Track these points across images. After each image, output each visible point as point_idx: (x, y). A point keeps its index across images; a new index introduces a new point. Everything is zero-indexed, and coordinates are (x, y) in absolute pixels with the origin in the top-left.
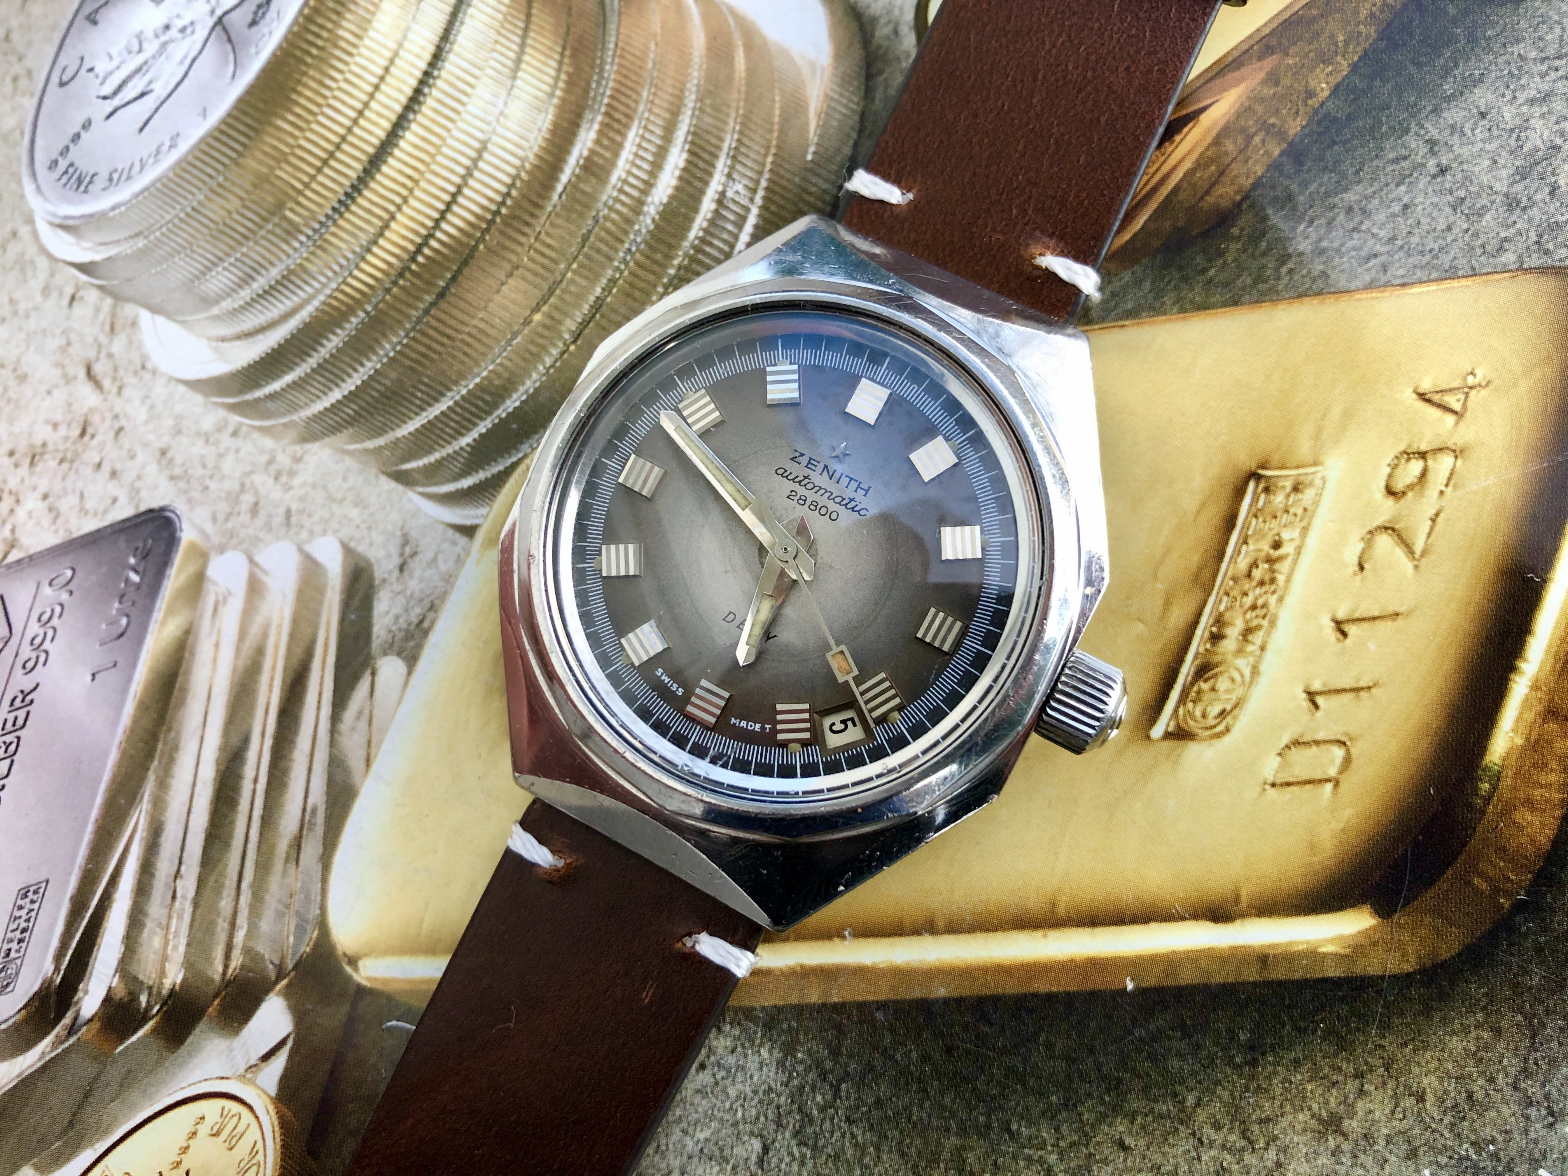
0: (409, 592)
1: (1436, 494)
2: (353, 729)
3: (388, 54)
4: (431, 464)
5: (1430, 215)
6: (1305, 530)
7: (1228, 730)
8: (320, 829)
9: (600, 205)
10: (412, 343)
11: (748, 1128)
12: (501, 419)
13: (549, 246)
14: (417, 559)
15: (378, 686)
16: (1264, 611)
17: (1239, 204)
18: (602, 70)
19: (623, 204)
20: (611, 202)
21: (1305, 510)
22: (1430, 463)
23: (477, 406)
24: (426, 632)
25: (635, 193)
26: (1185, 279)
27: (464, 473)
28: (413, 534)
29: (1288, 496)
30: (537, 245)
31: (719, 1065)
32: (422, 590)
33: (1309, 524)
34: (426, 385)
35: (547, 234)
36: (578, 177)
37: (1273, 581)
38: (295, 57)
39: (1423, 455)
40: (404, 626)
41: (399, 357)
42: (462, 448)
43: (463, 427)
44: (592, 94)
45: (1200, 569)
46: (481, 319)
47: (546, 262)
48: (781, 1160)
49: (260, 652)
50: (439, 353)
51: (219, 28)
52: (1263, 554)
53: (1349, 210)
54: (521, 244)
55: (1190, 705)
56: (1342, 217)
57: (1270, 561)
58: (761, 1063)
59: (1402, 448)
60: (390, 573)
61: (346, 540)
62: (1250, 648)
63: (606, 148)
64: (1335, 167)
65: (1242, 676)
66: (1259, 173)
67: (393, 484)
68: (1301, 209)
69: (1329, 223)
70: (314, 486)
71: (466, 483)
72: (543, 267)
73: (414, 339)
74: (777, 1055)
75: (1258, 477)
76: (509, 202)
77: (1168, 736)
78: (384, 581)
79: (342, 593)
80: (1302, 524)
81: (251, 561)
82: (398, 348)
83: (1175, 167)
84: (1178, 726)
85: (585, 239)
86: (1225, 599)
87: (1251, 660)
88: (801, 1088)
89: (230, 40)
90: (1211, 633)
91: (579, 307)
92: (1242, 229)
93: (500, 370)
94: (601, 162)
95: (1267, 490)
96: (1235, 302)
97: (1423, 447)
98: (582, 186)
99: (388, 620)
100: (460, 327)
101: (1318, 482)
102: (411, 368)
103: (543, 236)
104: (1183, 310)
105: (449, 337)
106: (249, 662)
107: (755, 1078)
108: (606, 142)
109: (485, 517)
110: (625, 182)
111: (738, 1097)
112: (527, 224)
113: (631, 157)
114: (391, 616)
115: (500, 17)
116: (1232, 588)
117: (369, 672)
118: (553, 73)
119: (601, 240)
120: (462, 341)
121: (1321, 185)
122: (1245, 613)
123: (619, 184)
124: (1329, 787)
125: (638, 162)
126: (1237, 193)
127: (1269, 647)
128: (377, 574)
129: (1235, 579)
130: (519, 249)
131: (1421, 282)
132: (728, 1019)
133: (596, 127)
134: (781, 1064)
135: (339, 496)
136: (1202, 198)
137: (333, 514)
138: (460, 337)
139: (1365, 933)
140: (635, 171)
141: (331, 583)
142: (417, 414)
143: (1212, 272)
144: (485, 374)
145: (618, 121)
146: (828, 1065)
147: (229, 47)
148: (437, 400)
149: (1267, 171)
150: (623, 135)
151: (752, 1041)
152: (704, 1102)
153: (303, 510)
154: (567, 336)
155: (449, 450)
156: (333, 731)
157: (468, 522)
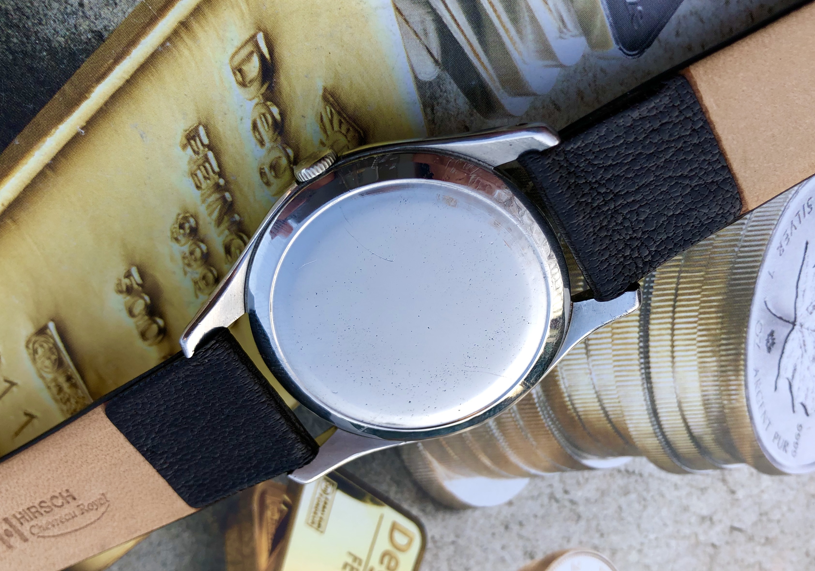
2: (423, 22)
3: (677, 364)
15: (429, 56)
17: (224, 533)
24: (425, 106)
31: (74, 13)
38: (733, 333)
44: (549, 408)
49: (515, 20)
51: (792, 320)
53: (183, 553)
55: (51, 346)
56: (183, 550)
58: (58, 32)
60: (472, 121)
62: (54, 384)
68: (200, 545)
69: (185, 546)
74: (54, 44)
77: (46, 327)
78: (472, 115)
79: (491, 90)
81: (562, 65)
83: (261, 532)
84: (46, 334)
87: (48, 380)
88: (28, 38)
89: (781, 318)
90: (73, 379)
99: (452, 96)
106: (517, 9)
107: (52, 22)
111: (50, 5)
114: (452, 100)
115: (626, 414)
117: (440, 60)
118: (577, 406)
122: (69, 395)
126: (229, 537)
128: (478, 115)
132: (93, 40)
134: (49, 41)
136: (239, 527)
141: (502, 91)
145: (525, 405)
146: (28, 61)
147: (779, 315)
151: (72, 40)
156: (434, 11)
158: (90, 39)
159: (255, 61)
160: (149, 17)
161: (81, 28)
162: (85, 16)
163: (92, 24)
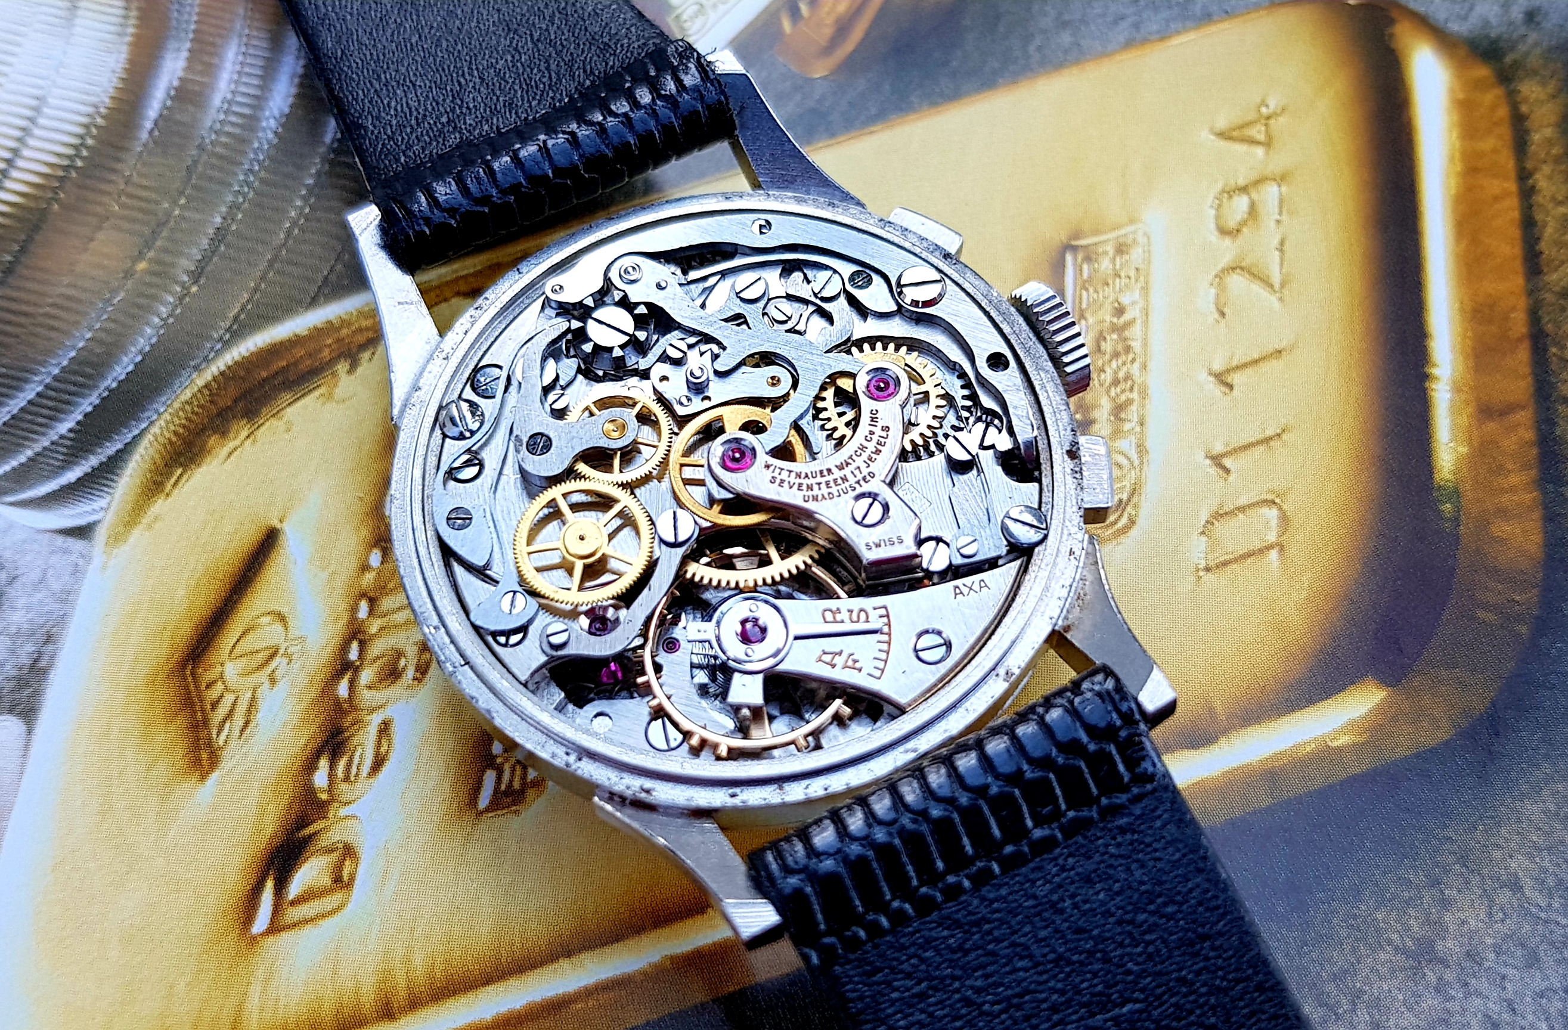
1: (1272, 224)
6: (1145, 290)
9: (204, 132)
12: (111, 391)
13: (145, 188)
16: (1130, 383)
19: (233, 124)
20: (218, 126)
21: (1137, 269)
22: (1254, 195)
23: (75, 384)
24: (45, 673)
25: (246, 111)
27: (69, 464)
28: (9, 554)
29: (1113, 260)
30: (130, 189)
32: (31, 622)
33: (1147, 284)
35: (140, 175)
36: (169, 109)
37: (1128, 349)
39: (1244, 189)
40: (14, 672)
42: (61, 437)
43: (60, 411)
44: (173, 23)
46: (68, 285)
47: (144, 205)
52: (1107, 324)
54: (109, 194)
59: (1219, 186)
62: (1127, 426)
63: (200, 73)
65: (1129, 459)
71: (75, 472)
72: (141, 210)
75: (1074, 248)
76: (84, 153)
80: (1139, 285)
85: (191, 170)
87: (1133, 439)
91: (195, 243)
92: (974, 19)
93: (101, 335)
94: (196, 87)
95: (1088, 259)
97: (1241, 182)
98: (178, 117)
100: (40, 300)
101: (1141, 239)
103: (135, 178)
105: (26, 314)
108: (200, 67)
109: (106, 509)
110: (232, 102)
112: (114, 171)
113: (234, 77)
118: (120, 12)
119: (212, 167)
122: (1108, 392)
123: (225, 106)
124: (1274, 554)
125: (243, 81)
130: (106, 199)
131: (1177, 32)
133: (184, 54)
138: (42, 311)
139: (1378, 709)
140: (242, 89)
144: (81, 345)
145: (211, 43)
148: (21, 389)
150: (220, 57)
157: (81, 522)
159: (297, 884)
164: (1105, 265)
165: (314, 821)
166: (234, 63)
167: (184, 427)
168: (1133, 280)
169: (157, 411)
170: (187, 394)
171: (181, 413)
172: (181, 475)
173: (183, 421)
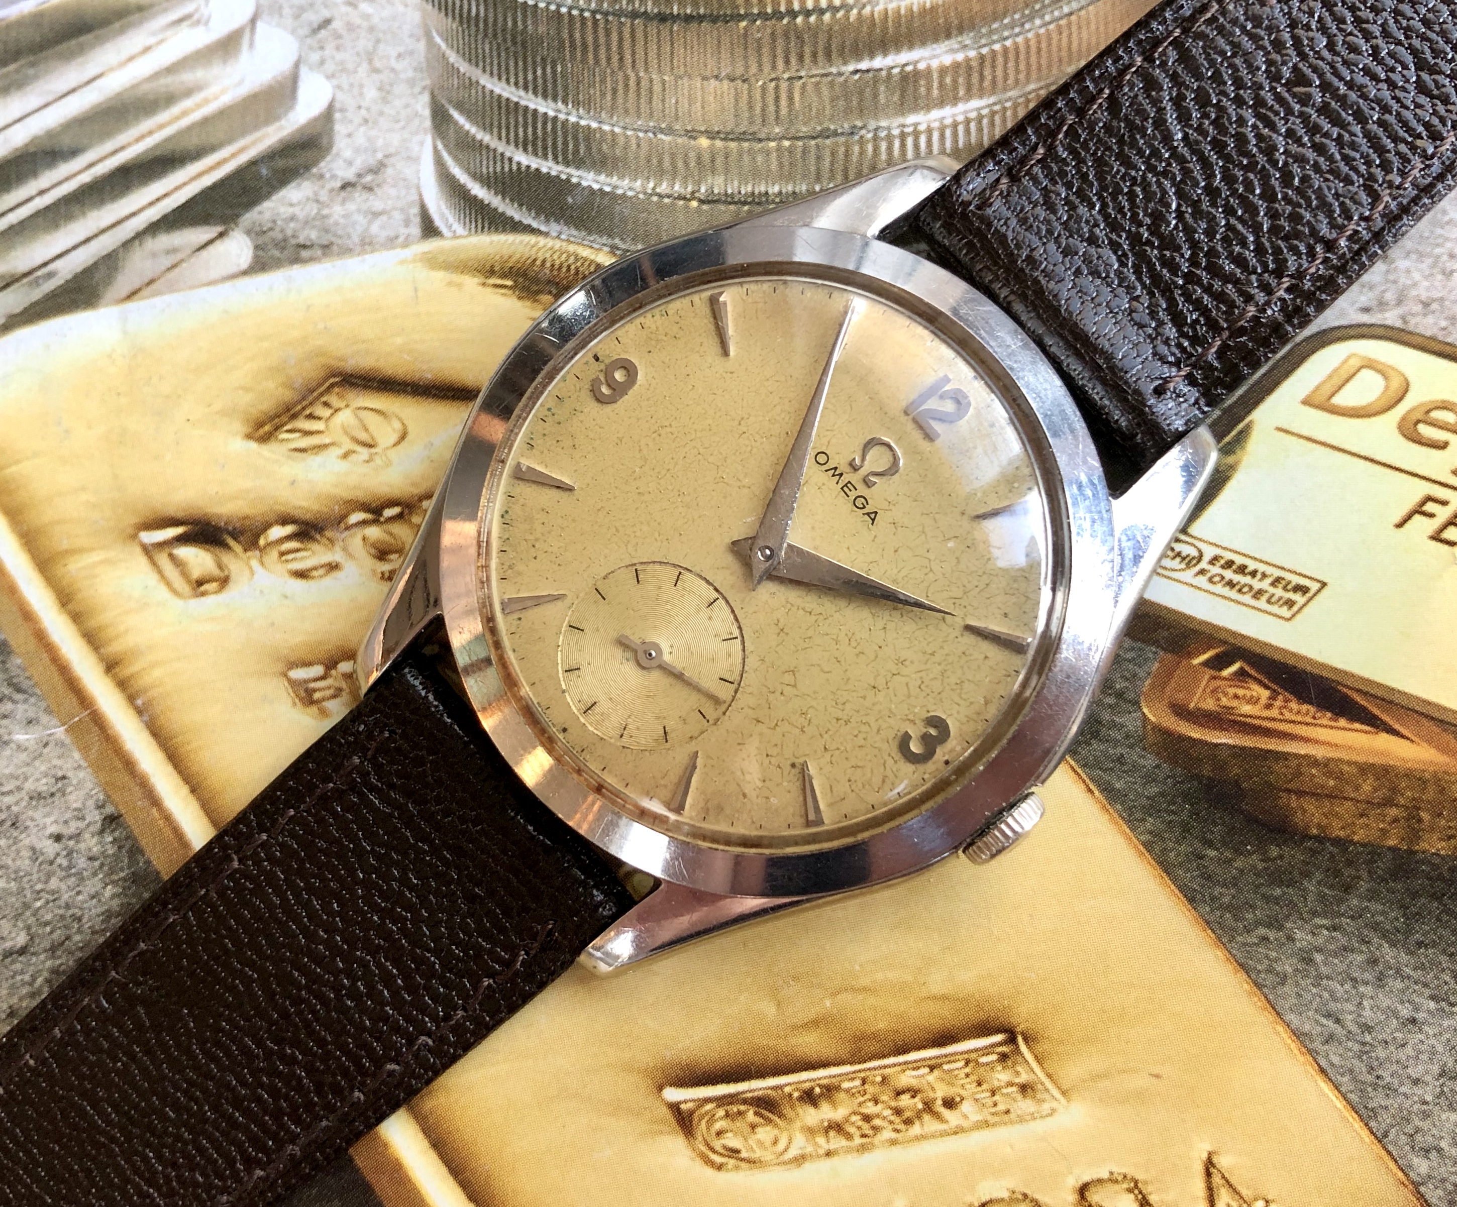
0: (325, 212)
4: (474, 139)
5: (1420, 1052)
6: (986, 1124)
7: (720, 1167)
8: (37, 294)
9: (872, 125)
10: (589, 24)
11: (31, 920)
12: (568, 180)
13: (791, 98)
14: (365, 195)
15: (211, 248)
16: (870, 1132)
17: (1307, 837)
18: (1031, 18)
19: (890, 149)
20: (883, 134)
21: (1007, 1112)
23: (566, 143)
24: (296, 260)
26: (1186, 829)
27: (486, 181)
28: (389, 171)
29: (1010, 1084)
30: (784, 86)
31: (69, 854)
32: (337, 224)
33: (994, 1125)
34: (554, 72)
35: (804, 86)
36: (889, 76)
37: (908, 1122)
40: (289, 233)
41: (566, 21)
42: (510, 160)
43: (534, 145)
44: (995, 26)
45: (875, 1036)
46: (663, 82)
47: (772, 108)
48: (22, 972)
49: (170, 99)
50: (597, 62)
52: (932, 1095)
53: (1373, 962)
54: (774, 67)
55: (721, 1113)
56: (1360, 958)
57: (928, 1107)
58: (98, 894)
59: (1139, 1177)
60: (334, 177)
61: (337, 105)
62: (821, 1140)
63: (941, 85)
64: (1413, 918)
65: (786, 1150)
66: (1356, 838)
67: (427, 113)
68: (1343, 909)
69: (1345, 949)
70: (371, 29)
71: (478, 191)
72: (764, 109)
73: (595, 22)
74: (115, 904)
75: (1012, 1039)
76: (812, 19)
77: (675, 1108)
78: (322, 176)
79: (281, 141)
80: (989, 1118)
81: (253, 21)
82: (575, 12)
83: (1307, 740)
84: (691, 1113)
85: (825, 134)
86: (858, 1083)
87: (809, 1149)
90: (812, 1089)
91: (743, 181)
92: (1281, 857)
93: (621, 141)
94: (923, 90)
95: (1004, 1057)
96: (1191, 898)
98: (882, 88)
99: (285, 211)
100: (640, 65)
101: (1046, 1107)
102: (562, 43)
103: (798, 84)
104: (1148, 846)
105: (621, 59)
106: (151, 97)
107: (80, 897)
108: (948, 80)
109: (455, 237)
110: (916, 134)
111: (53, 892)
112: (801, 58)
113: (948, 121)
114: (291, 210)
116: (873, 1083)
117: (220, 229)
119: (833, 154)
120: (627, 78)
121: (1383, 913)
122: (855, 1113)
123: (909, 130)
125: (948, 133)
126: (1319, 826)
127: (834, 1161)
128: (322, 164)
129: (885, 1079)
130: (767, 68)
131: (1337, 1087)
132: (117, 834)
133: (960, 57)
134: (109, 914)
135: (378, 64)
136: (1289, 791)
137: (355, 72)
138: (629, 72)
140: (936, 136)
141: (283, 122)
142: (516, 84)
143: (1212, 853)
144: (606, 128)
145: (982, 78)
148: (545, 96)
149: (1362, 845)
150: (969, 95)
151: (112, 871)
152: (27, 862)
153: (340, 37)
154: (703, 190)
155: (501, 147)
156: (139, 236)
157: (438, 222)
158: (115, 839)
159: (187, 553)
160: (92, 725)
161: (95, 849)
162: (77, 836)
163: (91, 829)
164: (1002, 1076)
165: (239, 542)
166: (966, 112)
167: (553, 266)
168: (993, 1110)
169: (560, 233)
170: (585, 252)
171: (564, 256)
172: (505, 287)
173: (557, 262)
